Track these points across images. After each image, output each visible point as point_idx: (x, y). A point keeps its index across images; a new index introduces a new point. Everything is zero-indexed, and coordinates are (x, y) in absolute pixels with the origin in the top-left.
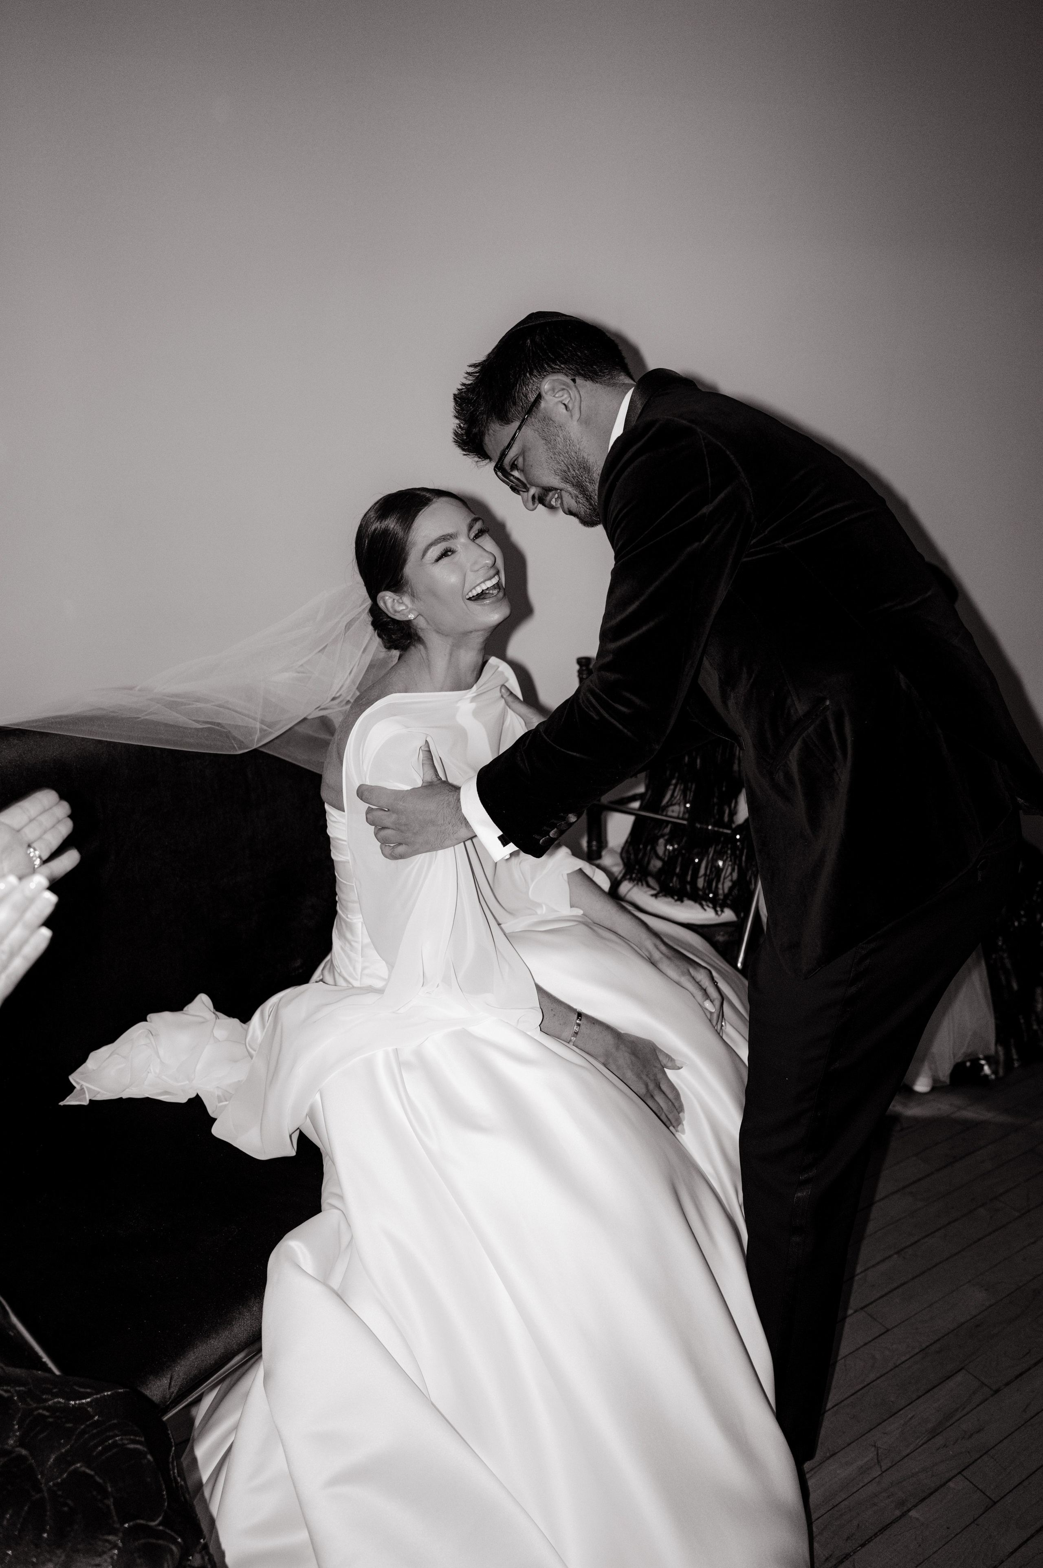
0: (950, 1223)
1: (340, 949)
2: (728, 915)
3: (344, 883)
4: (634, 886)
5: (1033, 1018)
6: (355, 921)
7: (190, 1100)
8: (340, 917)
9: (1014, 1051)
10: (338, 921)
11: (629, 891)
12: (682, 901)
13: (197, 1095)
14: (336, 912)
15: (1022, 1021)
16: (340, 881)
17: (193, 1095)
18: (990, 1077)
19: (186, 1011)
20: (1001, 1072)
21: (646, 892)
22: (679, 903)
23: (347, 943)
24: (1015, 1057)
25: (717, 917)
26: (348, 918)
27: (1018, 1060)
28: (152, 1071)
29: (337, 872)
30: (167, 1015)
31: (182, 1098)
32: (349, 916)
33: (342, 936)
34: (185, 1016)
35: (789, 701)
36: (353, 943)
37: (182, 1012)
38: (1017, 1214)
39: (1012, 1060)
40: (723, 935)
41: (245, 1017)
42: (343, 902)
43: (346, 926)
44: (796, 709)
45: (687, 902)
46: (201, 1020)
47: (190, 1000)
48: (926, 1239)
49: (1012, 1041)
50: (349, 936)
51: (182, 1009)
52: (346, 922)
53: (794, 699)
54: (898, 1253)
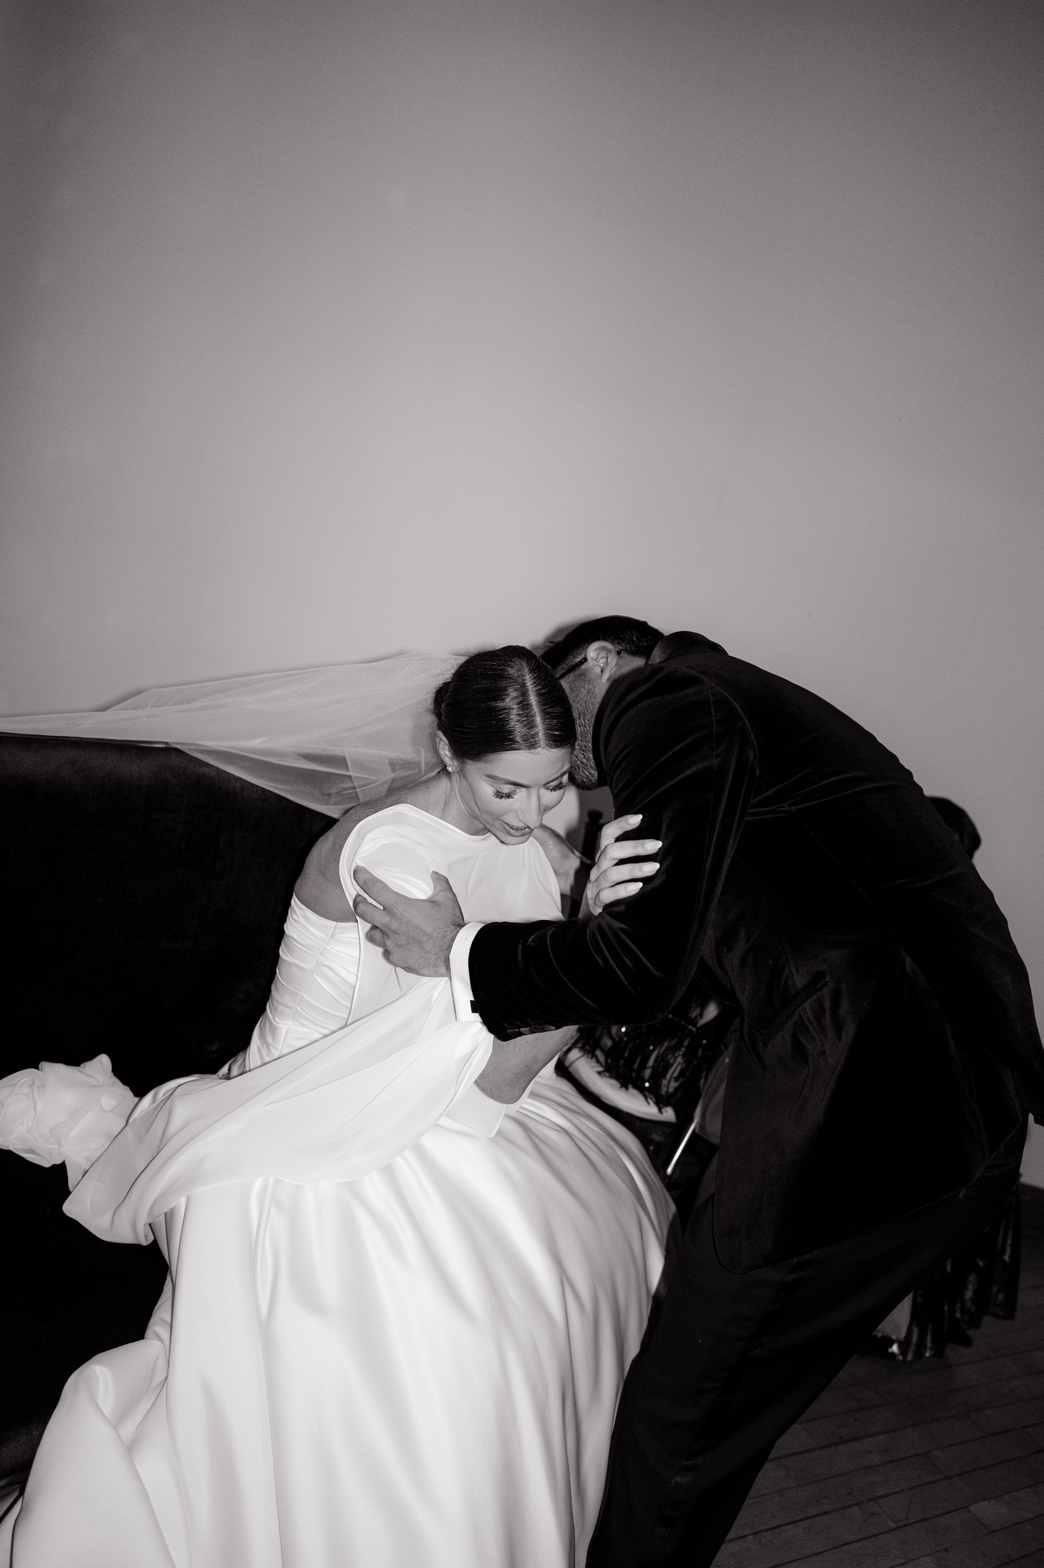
0: (818, 1515)
1: (256, 1050)
2: (669, 1115)
3: (282, 983)
4: (583, 1056)
5: (959, 1305)
6: (280, 1026)
7: (54, 1166)
8: (267, 1016)
9: (929, 1339)
10: (264, 1019)
11: (578, 1059)
12: (627, 1088)
13: (63, 1164)
14: (264, 1009)
15: (946, 1308)
16: (278, 978)
17: (59, 1162)
18: (897, 1357)
19: (82, 1067)
20: (910, 1357)
21: (593, 1067)
22: (623, 1089)
23: (265, 1046)
24: (929, 1345)
25: (660, 1115)
26: (274, 1019)
27: (931, 1349)
28: (25, 1123)
29: (279, 970)
30: (60, 1069)
31: (46, 1163)
32: (276, 1018)
33: (263, 1036)
34: (80, 1074)
35: (787, 971)
36: (272, 1049)
37: (78, 1068)
38: (893, 1525)
39: (925, 1347)
40: (660, 1135)
41: (140, 1092)
42: (275, 1003)
43: (270, 1028)
44: (794, 982)
45: (632, 1090)
46: (94, 1082)
47: (90, 1057)
48: (789, 1527)
49: (930, 1327)
50: (269, 1039)
51: (78, 1065)
52: (271, 1023)
53: (793, 969)
54: (754, 1534)
